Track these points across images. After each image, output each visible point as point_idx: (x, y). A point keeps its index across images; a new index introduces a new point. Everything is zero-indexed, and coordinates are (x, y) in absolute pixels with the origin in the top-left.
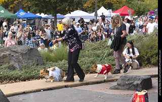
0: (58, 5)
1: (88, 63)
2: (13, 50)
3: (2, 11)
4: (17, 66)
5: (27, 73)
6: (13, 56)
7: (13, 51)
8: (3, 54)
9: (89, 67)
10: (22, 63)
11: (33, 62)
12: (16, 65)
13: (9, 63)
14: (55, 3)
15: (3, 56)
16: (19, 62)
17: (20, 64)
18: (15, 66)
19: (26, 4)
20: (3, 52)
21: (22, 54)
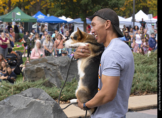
0: (89, 8)
1: (143, 80)
2: (49, 62)
3: (19, 14)
4: (55, 83)
5: (68, 91)
6: (49, 69)
7: (50, 64)
8: (36, 66)
9: (144, 85)
10: (61, 79)
11: (73, 77)
12: (54, 81)
13: (44, 78)
14: (86, 5)
15: (36, 70)
16: (57, 77)
17: (58, 79)
18: (52, 82)
19: (46, 5)
20: (36, 64)
21: (61, 68)
